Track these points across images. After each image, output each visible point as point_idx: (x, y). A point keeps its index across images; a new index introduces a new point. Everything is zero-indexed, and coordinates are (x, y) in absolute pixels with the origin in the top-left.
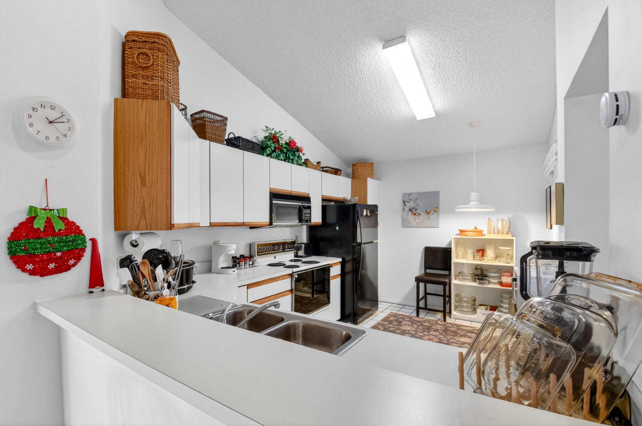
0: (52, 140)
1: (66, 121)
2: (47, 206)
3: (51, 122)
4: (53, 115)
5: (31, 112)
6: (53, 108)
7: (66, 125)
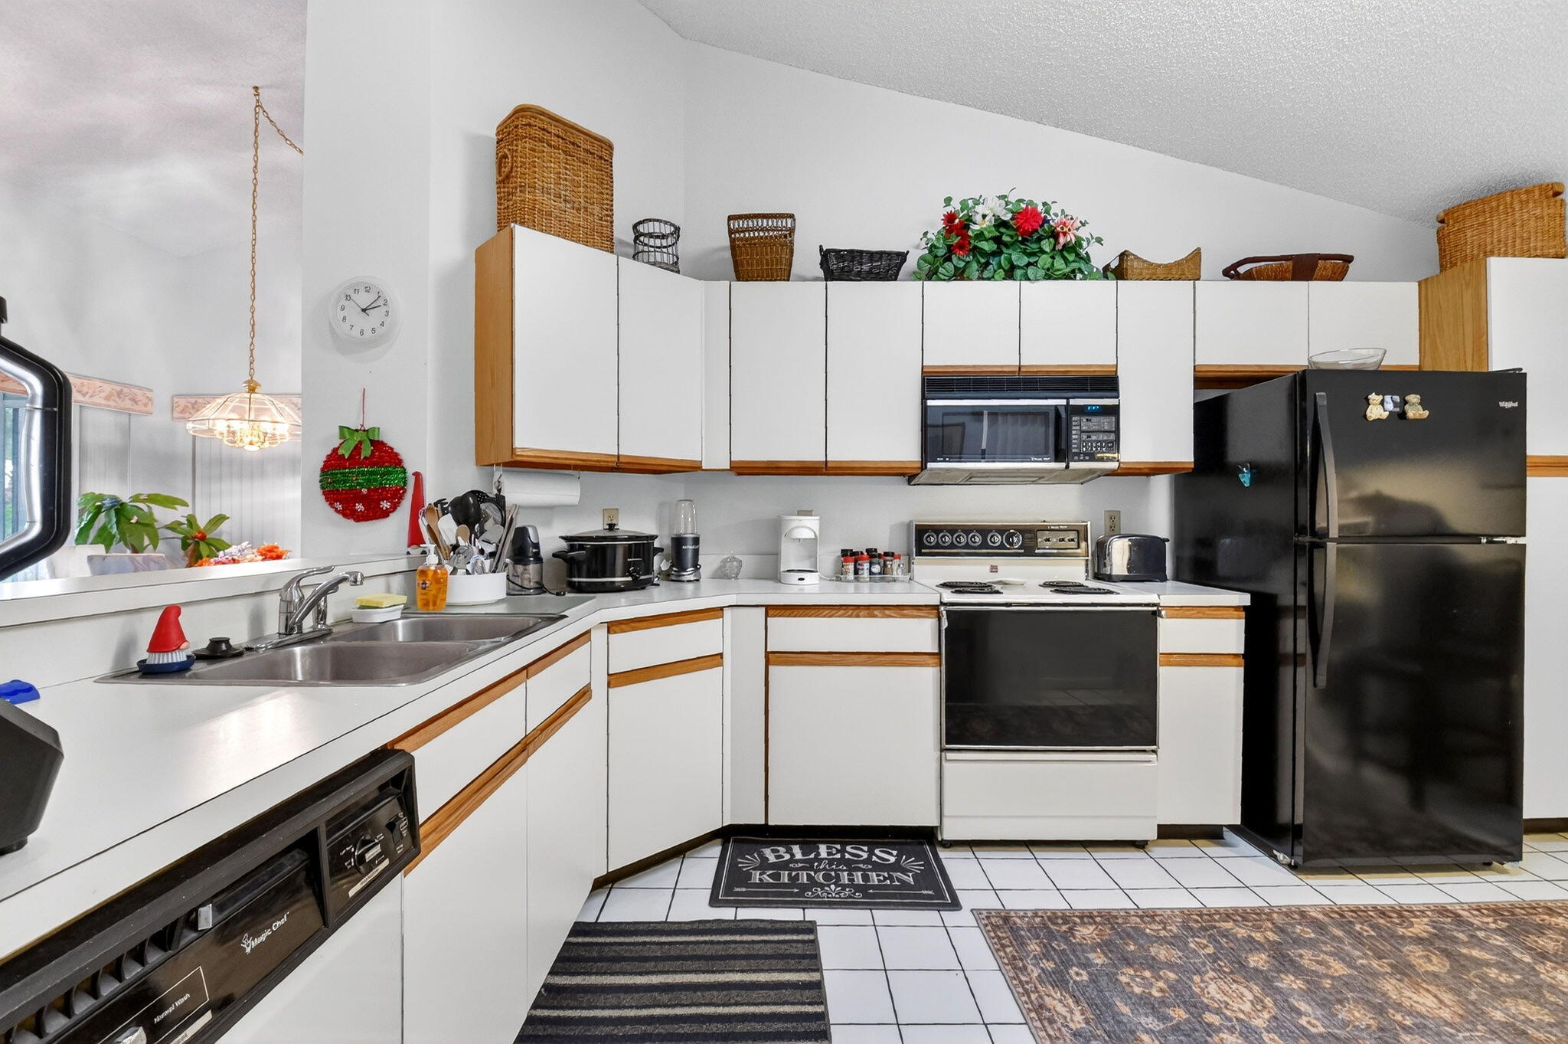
0: (368, 333)
1: (382, 304)
2: (362, 426)
3: (364, 310)
4: (365, 300)
5: (344, 302)
6: (368, 290)
7: (383, 309)
